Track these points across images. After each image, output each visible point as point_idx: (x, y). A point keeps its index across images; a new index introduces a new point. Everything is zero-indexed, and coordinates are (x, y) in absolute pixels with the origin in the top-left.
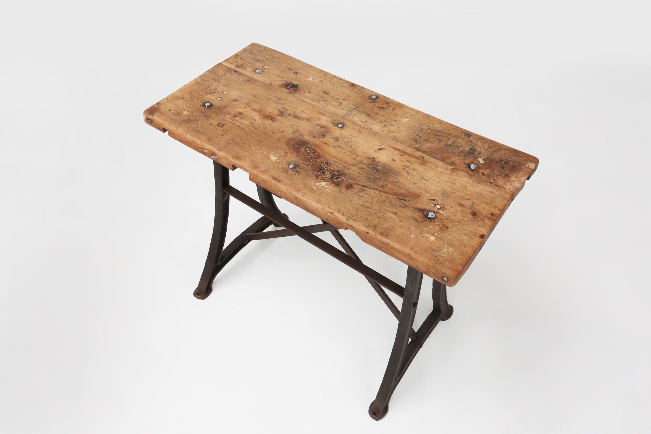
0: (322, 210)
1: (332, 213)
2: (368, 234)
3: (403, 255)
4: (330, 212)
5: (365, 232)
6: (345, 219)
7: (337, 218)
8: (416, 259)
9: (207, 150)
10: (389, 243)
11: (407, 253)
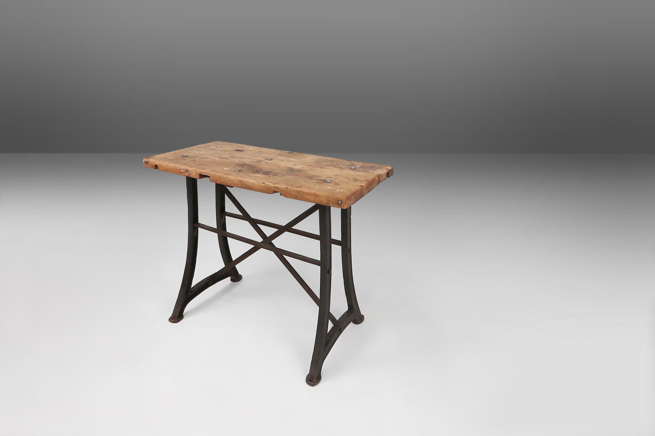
0: (257, 183)
1: (264, 183)
2: (288, 189)
3: (311, 195)
4: (262, 183)
5: (285, 188)
6: (272, 184)
7: (267, 185)
8: (320, 195)
9: (183, 169)
10: (301, 190)
11: (313, 193)
